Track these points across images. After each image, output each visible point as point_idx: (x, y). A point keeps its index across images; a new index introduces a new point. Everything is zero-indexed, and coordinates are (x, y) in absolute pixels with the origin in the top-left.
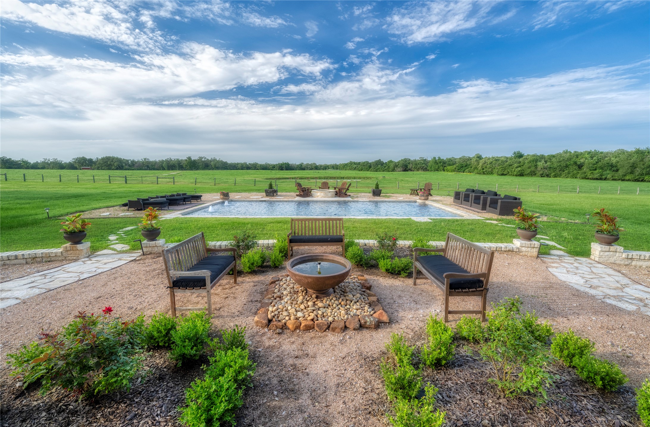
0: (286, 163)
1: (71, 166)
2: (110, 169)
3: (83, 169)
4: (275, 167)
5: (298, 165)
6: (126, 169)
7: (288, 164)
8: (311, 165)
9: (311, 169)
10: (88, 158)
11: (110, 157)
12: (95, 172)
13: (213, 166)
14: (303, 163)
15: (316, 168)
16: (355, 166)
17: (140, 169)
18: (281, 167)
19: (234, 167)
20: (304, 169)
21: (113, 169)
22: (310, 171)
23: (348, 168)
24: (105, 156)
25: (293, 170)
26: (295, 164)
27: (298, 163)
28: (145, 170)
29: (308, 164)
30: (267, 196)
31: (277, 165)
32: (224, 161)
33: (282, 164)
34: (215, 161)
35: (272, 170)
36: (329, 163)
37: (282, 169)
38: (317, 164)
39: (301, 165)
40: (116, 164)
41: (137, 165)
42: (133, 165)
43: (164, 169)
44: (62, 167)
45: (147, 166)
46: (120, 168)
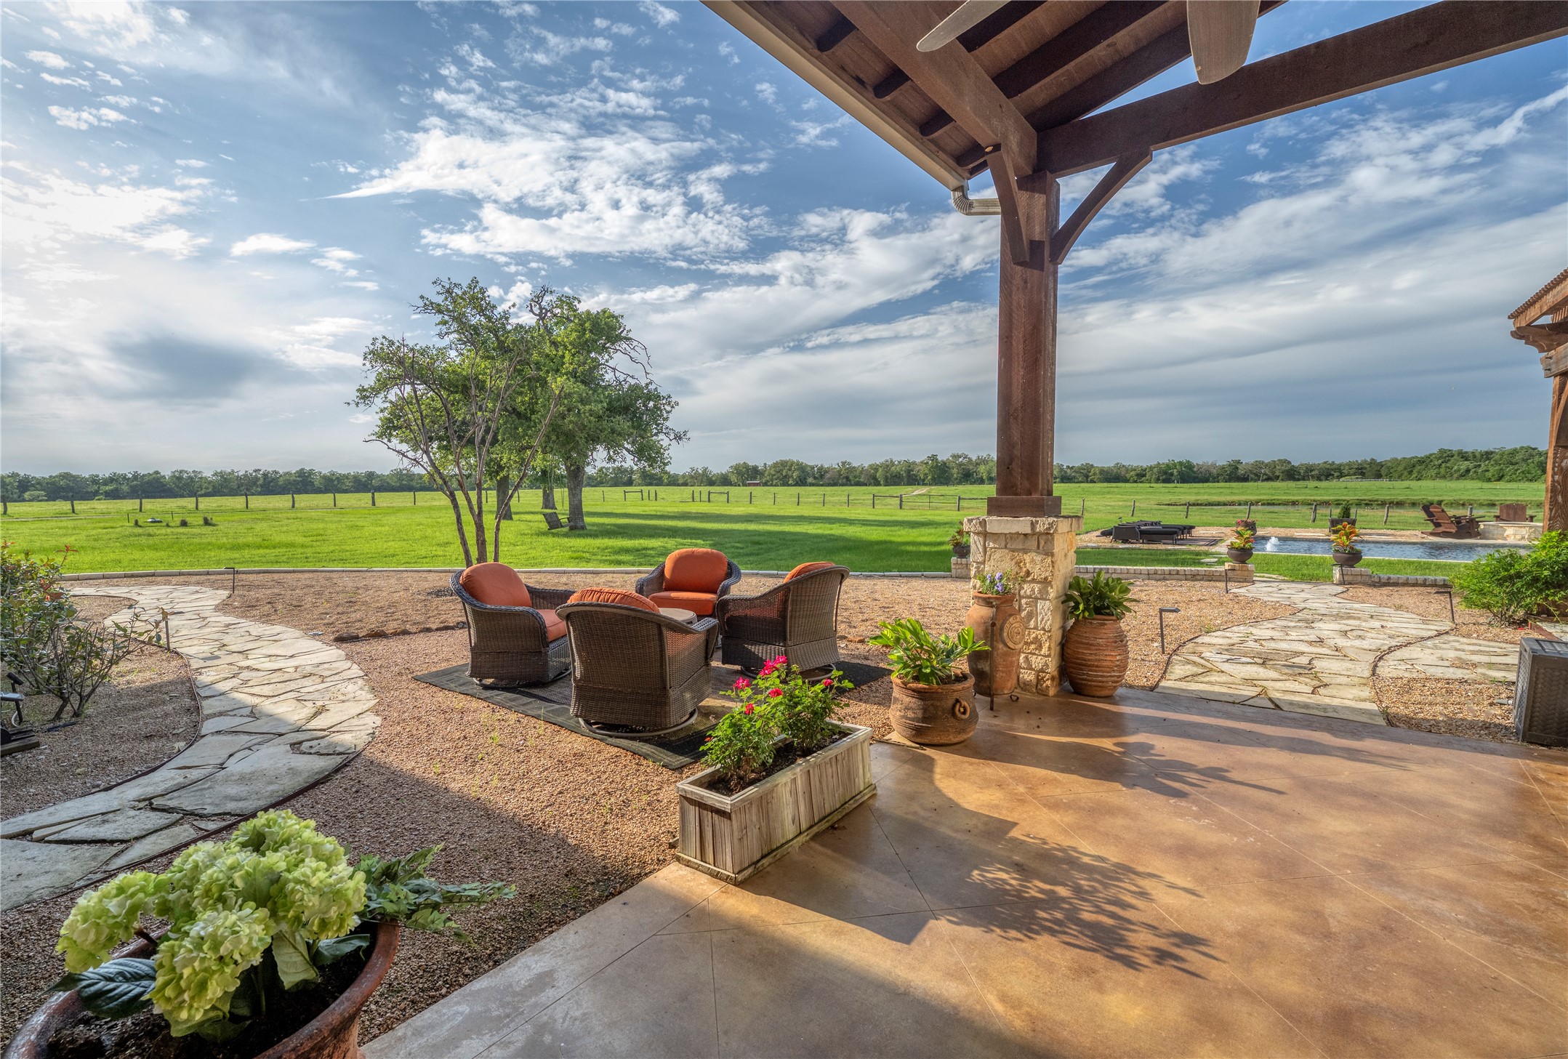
0: (1180, 463)
1: (724, 481)
3: (750, 485)
4: (1144, 476)
5: (1223, 468)
7: (1189, 466)
8: (1272, 465)
9: (1269, 479)
14: (1239, 462)
15: (1292, 474)
16: (1464, 465)
17: (835, 485)
18: (1165, 473)
20: (1244, 479)
21: (791, 485)
22: (1266, 484)
23: (1433, 472)
24: (776, 460)
25: (1206, 481)
26: (1214, 466)
27: (1222, 462)
28: (843, 485)
29: (1259, 465)
31: (1151, 468)
33: (1167, 465)
35: (1135, 482)
36: (1340, 459)
37: (1168, 480)
38: (1295, 463)
39: (1235, 466)
40: (795, 475)
41: (828, 476)
42: (822, 476)
43: (877, 484)
44: (711, 483)
45: (847, 478)
46: (801, 482)
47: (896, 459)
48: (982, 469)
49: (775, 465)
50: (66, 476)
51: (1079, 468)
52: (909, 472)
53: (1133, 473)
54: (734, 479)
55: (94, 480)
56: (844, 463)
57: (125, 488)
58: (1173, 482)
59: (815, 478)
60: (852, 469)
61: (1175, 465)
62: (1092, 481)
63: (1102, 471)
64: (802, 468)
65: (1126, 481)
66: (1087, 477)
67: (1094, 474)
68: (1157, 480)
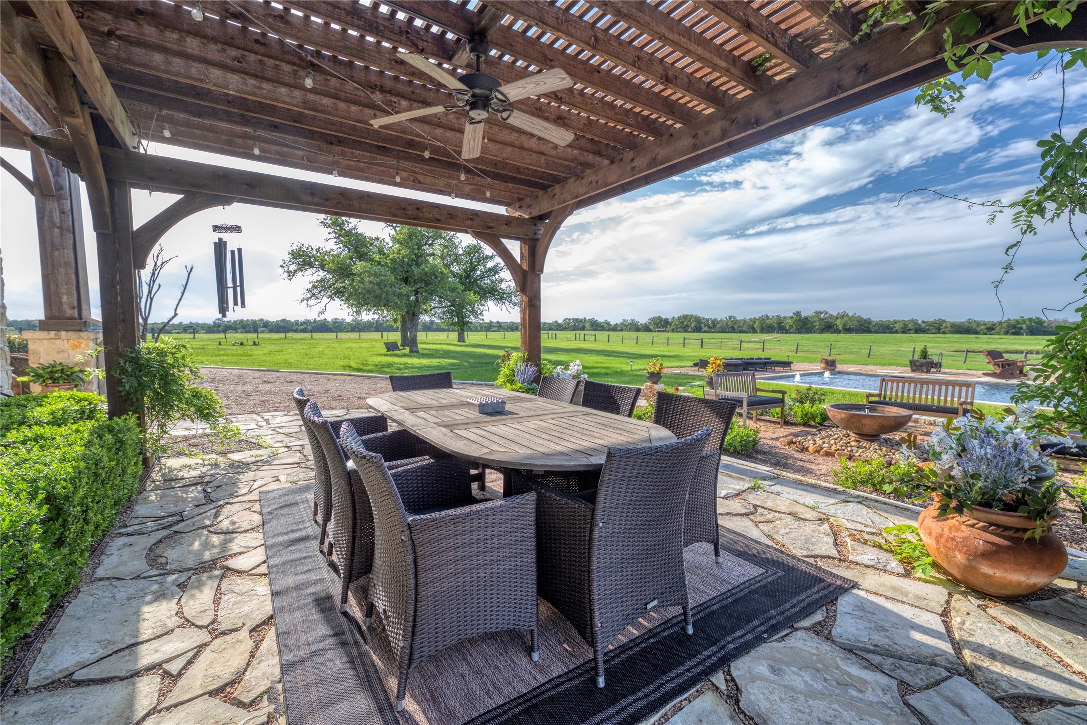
0: (1030, 320)
1: (646, 329)
2: (686, 331)
3: (658, 331)
4: (993, 329)
6: (705, 332)
10: (664, 317)
11: (687, 316)
12: (670, 335)
13: (840, 327)
17: (724, 332)
18: (1015, 327)
19: (886, 328)
21: (689, 332)
24: (681, 314)
28: (729, 332)
30: (913, 371)
31: (1001, 323)
32: (865, 317)
33: (1017, 321)
34: (846, 318)
35: (985, 334)
40: (693, 325)
41: (718, 326)
42: (714, 326)
43: (755, 331)
44: (638, 329)
45: (733, 328)
46: (698, 329)
47: (770, 315)
48: (838, 322)
49: (679, 318)
50: (284, 320)
51: (932, 323)
52: (779, 323)
53: (983, 327)
54: (652, 327)
55: (297, 322)
56: (730, 317)
57: (309, 327)
58: (1022, 334)
59: (709, 327)
60: (736, 322)
61: (1024, 321)
62: (944, 333)
63: (953, 325)
64: (698, 320)
65: (977, 333)
66: (939, 329)
67: (946, 327)
68: (1007, 333)
